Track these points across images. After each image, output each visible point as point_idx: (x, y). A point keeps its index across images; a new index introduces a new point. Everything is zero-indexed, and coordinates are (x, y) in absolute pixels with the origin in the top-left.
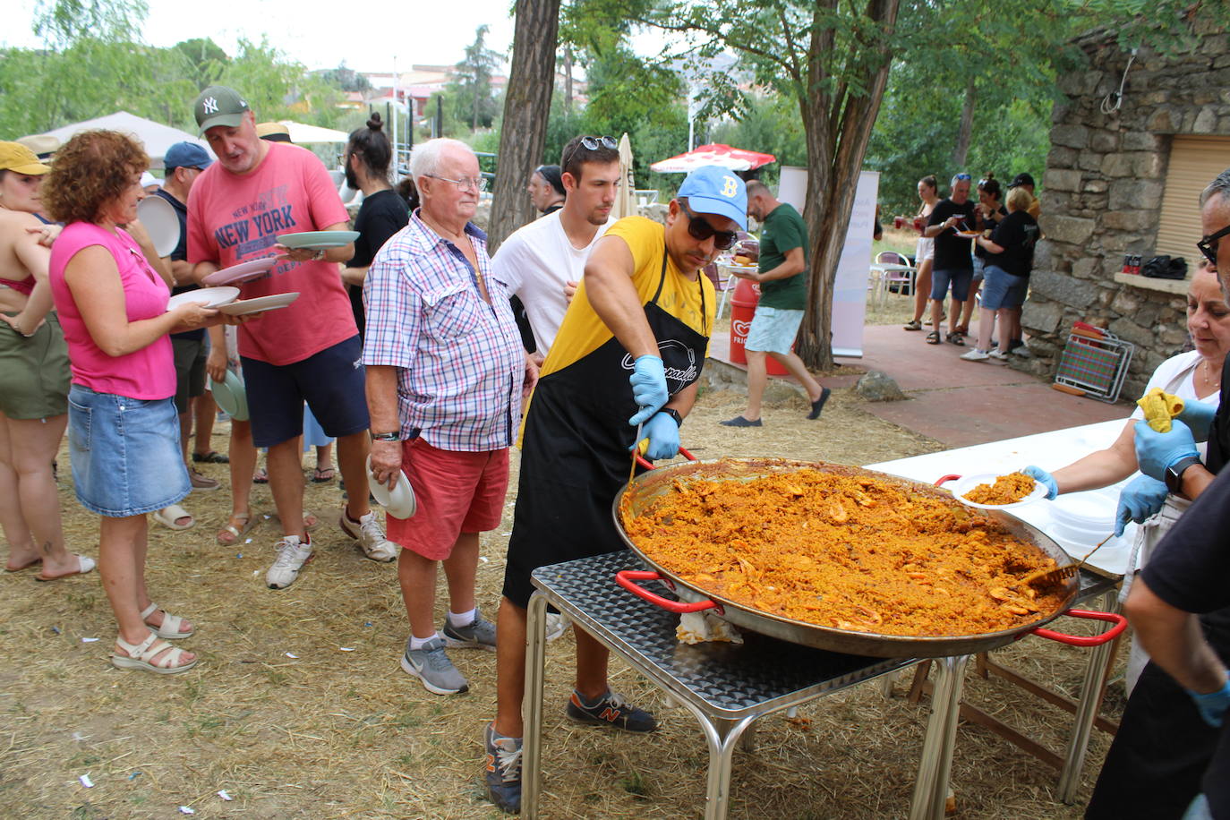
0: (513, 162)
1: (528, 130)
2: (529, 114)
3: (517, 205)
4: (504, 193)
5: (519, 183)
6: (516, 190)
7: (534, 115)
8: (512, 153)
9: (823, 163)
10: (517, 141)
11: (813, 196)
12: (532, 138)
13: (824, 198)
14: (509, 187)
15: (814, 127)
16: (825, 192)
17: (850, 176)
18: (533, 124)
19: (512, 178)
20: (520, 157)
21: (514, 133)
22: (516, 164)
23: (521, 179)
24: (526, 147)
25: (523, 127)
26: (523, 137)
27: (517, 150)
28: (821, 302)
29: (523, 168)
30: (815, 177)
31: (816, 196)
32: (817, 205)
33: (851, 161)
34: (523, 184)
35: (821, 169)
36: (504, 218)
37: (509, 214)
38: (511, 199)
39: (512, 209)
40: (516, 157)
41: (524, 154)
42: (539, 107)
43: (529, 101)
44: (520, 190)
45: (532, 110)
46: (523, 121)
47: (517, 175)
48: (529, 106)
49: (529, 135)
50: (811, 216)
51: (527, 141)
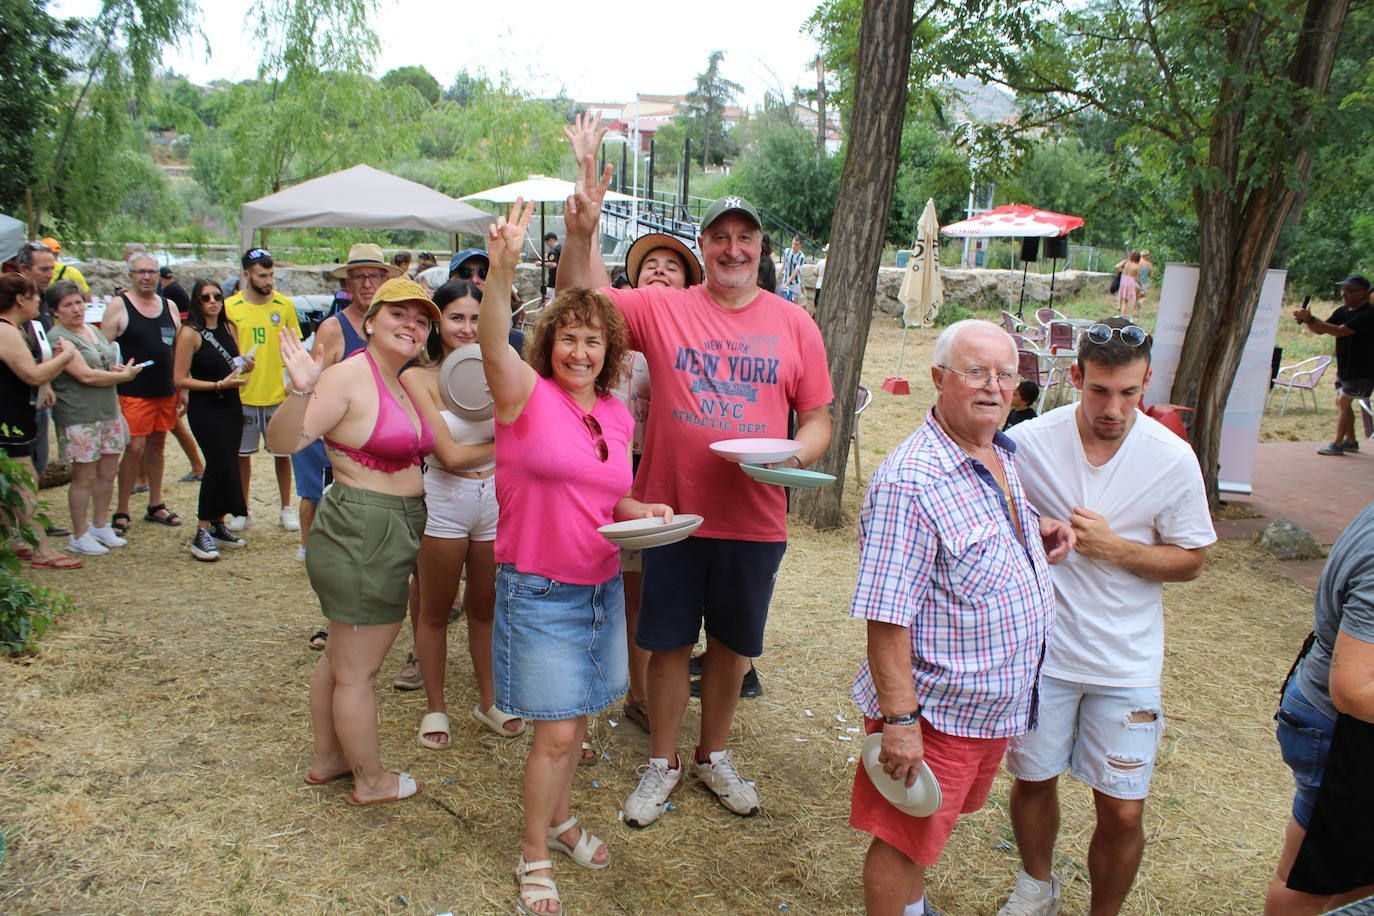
0: (849, 252)
1: (869, 215)
2: (870, 195)
3: (851, 304)
4: (836, 289)
5: (855, 278)
6: (850, 286)
7: (876, 197)
8: (848, 241)
9: (1221, 260)
10: (855, 228)
11: (1205, 299)
12: (872, 224)
13: (1220, 303)
14: (843, 282)
15: (1213, 217)
16: (1221, 295)
17: (1255, 276)
18: (875, 208)
19: (847, 271)
20: (857, 246)
21: (852, 217)
22: (853, 255)
23: (857, 273)
24: (865, 235)
25: (862, 212)
26: (863, 223)
27: (854, 238)
28: (1208, 428)
29: (861, 260)
30: (1210, 277)
31: (1210, 300)
32: (1210, 312)
33: (1257, 258)
34: (859, 279)
35: (1218, 267)
36: (834, 318)
37: (841, 314)
38: (844, 297)
39: (845, 309)
40: (853, 247)
41: (863, 244)
42: (882, 188)
43: (871, 180)
44: (856, 286)
45: (874, 191)
46: (863, 203)
47: (853, 268)
48: (871, 187)
49: (870, 221)
50: (1201, 325)
51: (867, 228)
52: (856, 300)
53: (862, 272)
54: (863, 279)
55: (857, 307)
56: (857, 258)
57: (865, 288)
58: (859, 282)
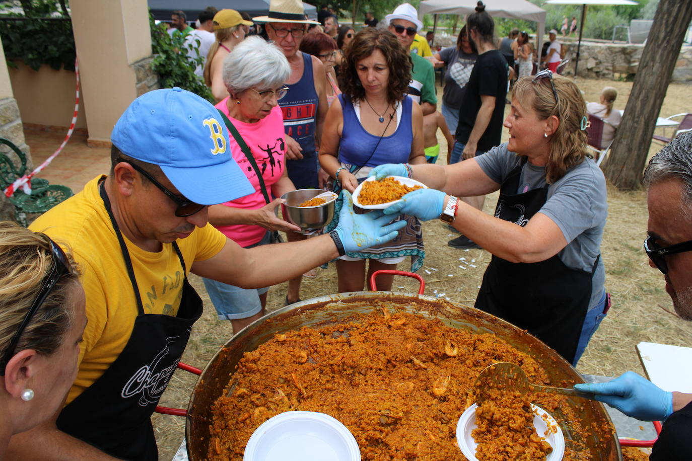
0: (661, 24)
3: (658, 58)
4: (650, 48)
5: (663, 42)
6: (659, 47)
8: (662, 18)
10: (668, 9)
12: (680, 7)
14: (654, 44)
19: (658, 37)
20: (667, 22)
24: (674, 14)
26: (673, 6)
27: (666, 16)
29: (668, 30)
34: (665, 42)
37: (651, 64)
38: (654, 53)
39: (653, 59)
40: (664, 22)
41: (671, 20)
44: (663, 46)
47: (662, 35)
49: (678, 5)
51: (676, 9)
52: (662, 56)
53: (668, 38)
54: (668, 42)
55: (661, 60)
56: (666, 28)
57: (669, 48)
58: (665, 44)
